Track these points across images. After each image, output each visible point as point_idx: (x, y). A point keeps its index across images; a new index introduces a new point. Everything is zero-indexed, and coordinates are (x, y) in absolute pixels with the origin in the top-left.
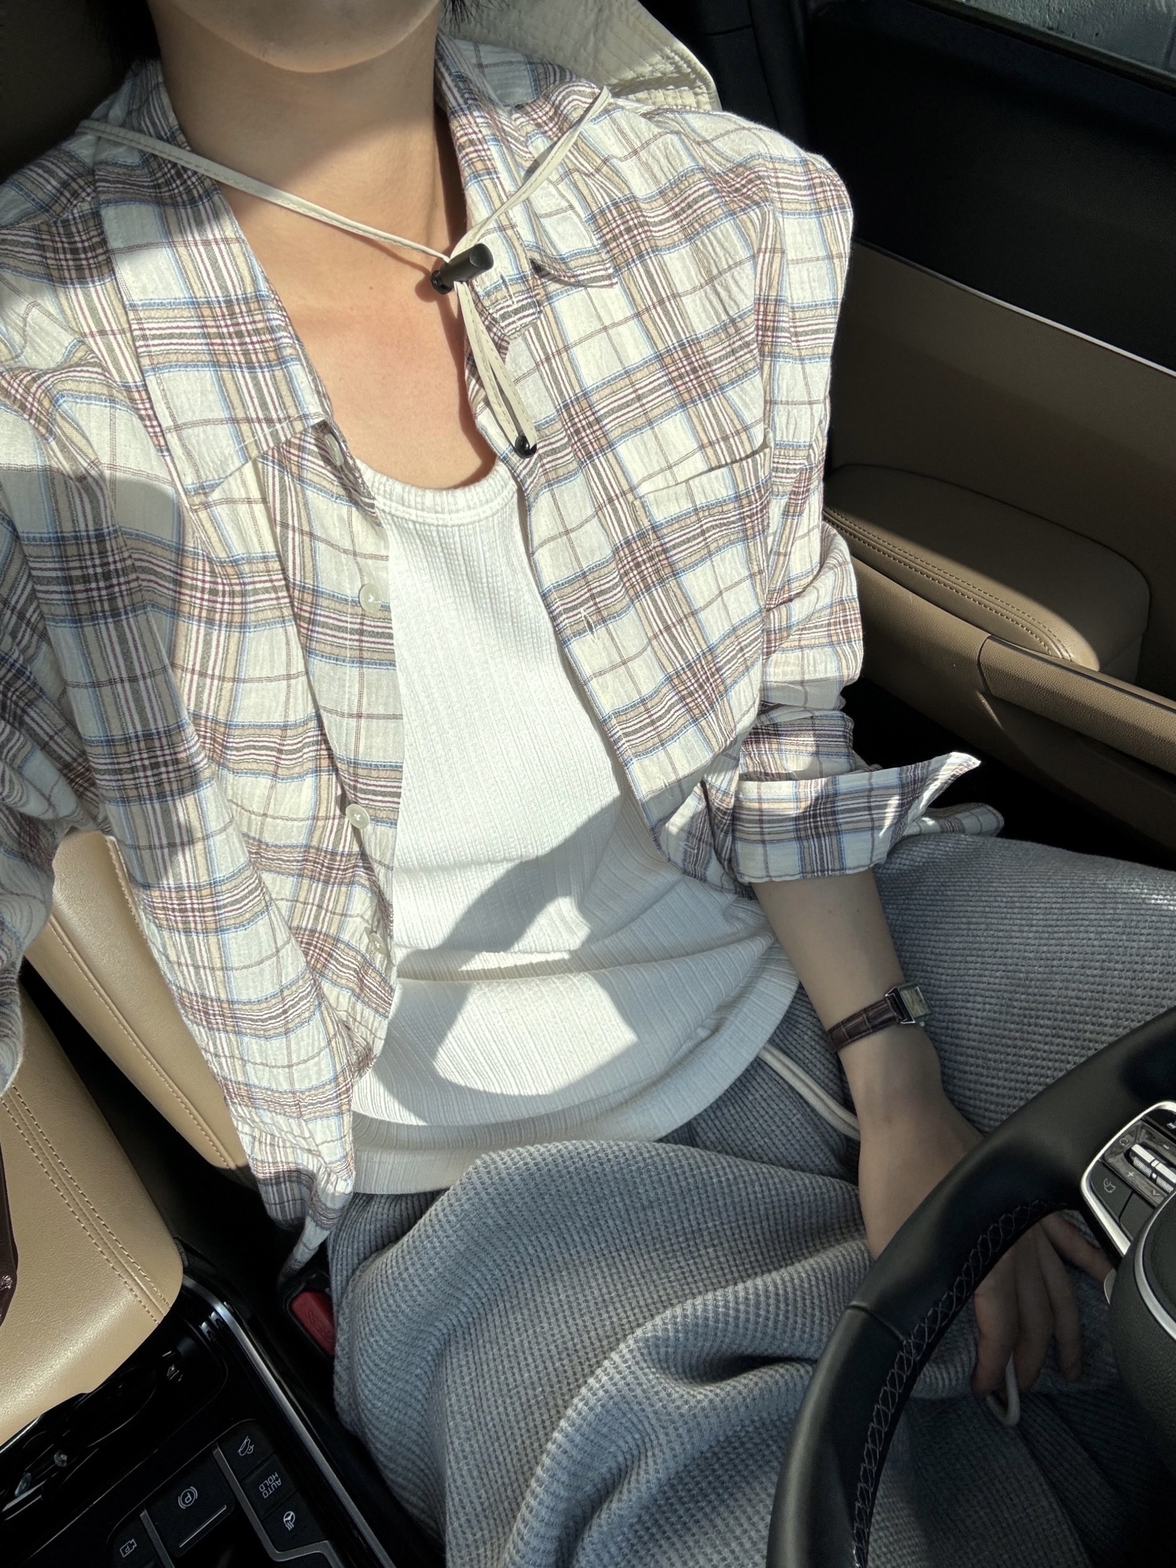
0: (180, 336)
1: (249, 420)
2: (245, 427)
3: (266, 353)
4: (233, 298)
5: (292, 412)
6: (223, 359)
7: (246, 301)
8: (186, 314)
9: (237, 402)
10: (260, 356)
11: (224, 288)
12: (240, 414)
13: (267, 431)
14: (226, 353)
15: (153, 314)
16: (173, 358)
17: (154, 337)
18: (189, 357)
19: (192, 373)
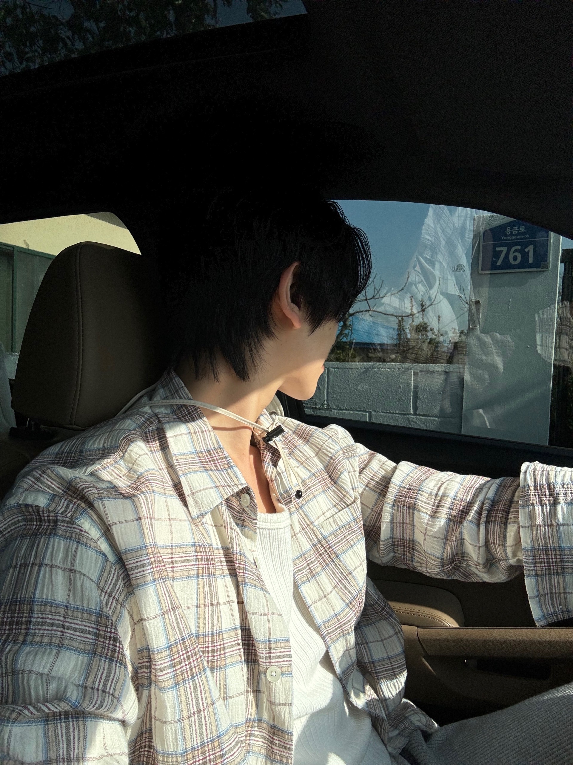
0: (192, 463)
1: (222, 486)
2: (221, 488)
3: (223, 465)
4: (210, 449)
5: (237, 482)
6: (209, 469)
7: (215, 449)
8: (193, 456)
9: (217, 481)
10: (222, 467)
11: (207, 446)
12: (219, 484)
13: (229, 489)
14: (210, 467)
15: (182, 457)
16: (191, 470)
17: (183, 464)
18: (197, 469)
19: (198, 474)
